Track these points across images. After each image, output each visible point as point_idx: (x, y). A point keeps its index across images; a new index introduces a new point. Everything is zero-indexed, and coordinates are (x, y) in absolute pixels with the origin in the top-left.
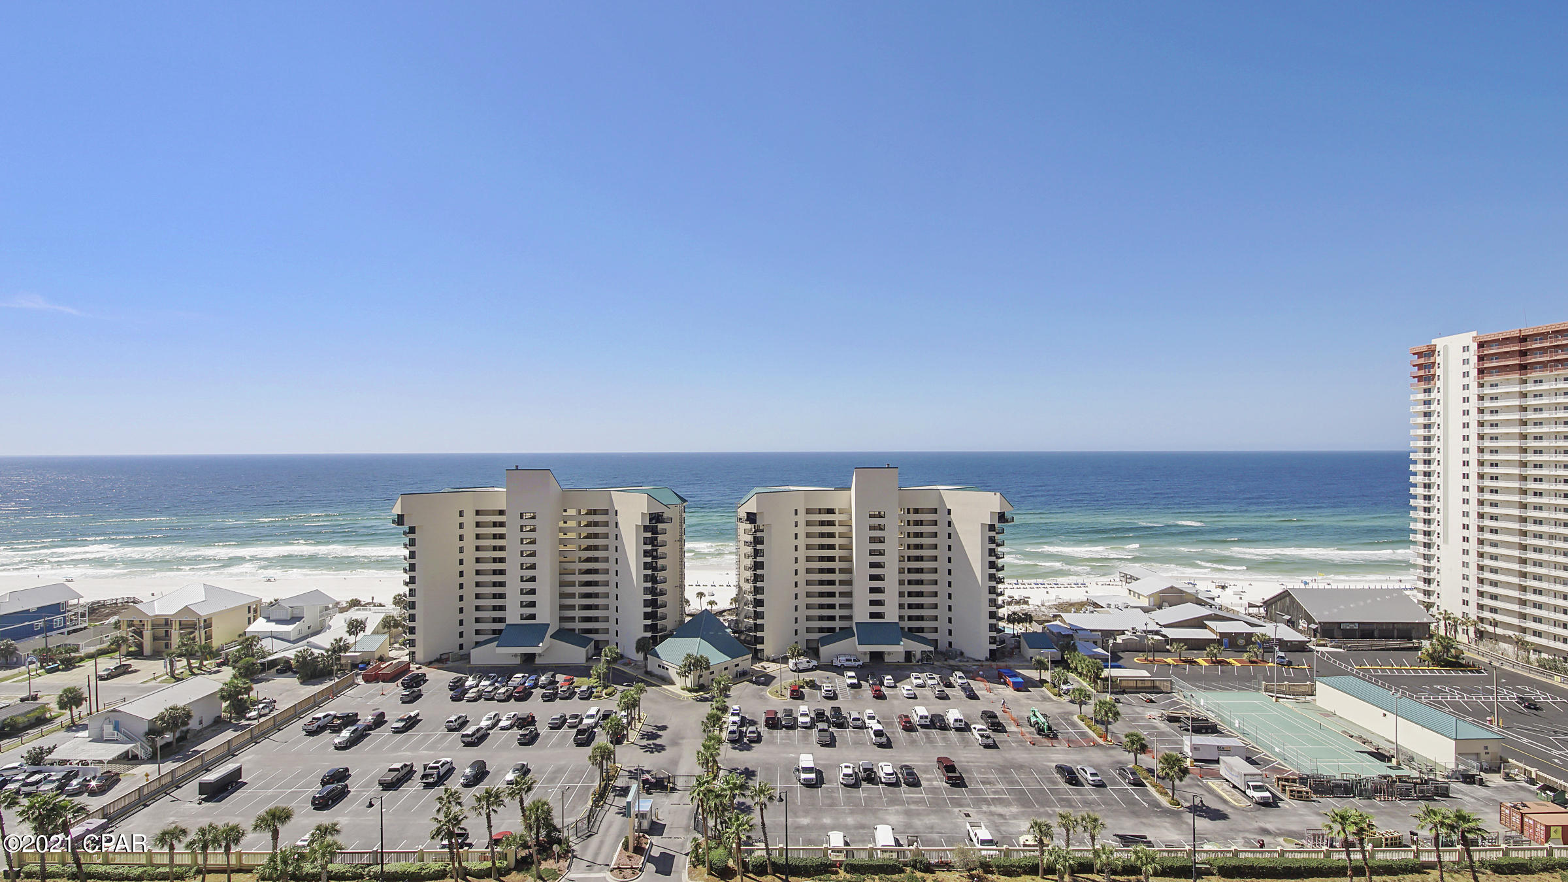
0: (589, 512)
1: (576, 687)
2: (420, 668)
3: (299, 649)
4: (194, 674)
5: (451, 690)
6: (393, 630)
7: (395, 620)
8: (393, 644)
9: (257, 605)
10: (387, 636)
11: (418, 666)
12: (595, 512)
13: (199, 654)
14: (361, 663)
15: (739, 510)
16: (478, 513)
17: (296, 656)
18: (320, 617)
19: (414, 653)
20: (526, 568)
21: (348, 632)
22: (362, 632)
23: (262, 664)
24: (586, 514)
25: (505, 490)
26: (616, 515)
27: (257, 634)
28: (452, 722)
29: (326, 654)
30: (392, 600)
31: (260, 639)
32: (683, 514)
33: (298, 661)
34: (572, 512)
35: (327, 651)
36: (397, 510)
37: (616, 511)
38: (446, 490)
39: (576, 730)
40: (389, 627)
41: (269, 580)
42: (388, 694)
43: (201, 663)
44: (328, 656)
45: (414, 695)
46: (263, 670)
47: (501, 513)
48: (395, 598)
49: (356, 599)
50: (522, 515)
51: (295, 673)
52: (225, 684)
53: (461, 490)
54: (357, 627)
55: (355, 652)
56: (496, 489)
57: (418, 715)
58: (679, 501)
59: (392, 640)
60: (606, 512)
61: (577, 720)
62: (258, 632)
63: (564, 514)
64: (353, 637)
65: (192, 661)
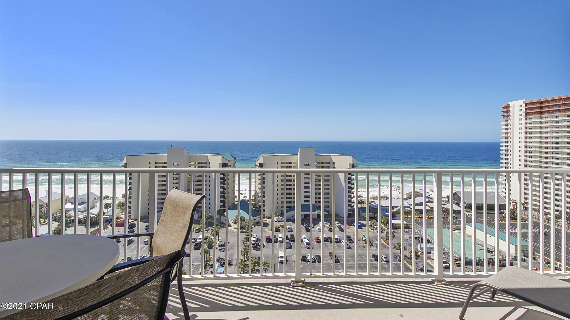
0: (199, 163)
1: (194, 228)
2: (133, 221)
3: (85, 215)
4: (42, 225)
5: (145, 229)
6: (122, 207)
7: (123, 203)
8: (122, 213)
9: (67, 198)
10: (120, 209)
11: (132, 221)
12: (201, 163)
13: (44, 217)
14: (110, 220)
15: (256, 162)
16: (156, 163)
17: (84, 217)
18: (93, 202)
19: (131, 216)
20: (175, 184)
21: (104, 208)
22: (110, 208)
23: (70, 220)
24: (198, 164)
25: (167, 154)
26: (210, 164)
27: (67, 209)
28: (146, 241)
29: (95, 216)
30: (122, 196)
31: (69, 211)
32: (235, 164)
33: (84, 219)
34: (192, 163)
35: (96, 215)
36: (125, 162)
37: (210, 162)
38: (144, 154)
39: (194, 244)
40: (121, 206)
41: (71, 189)
42: (121, 231)
43: (45, 221)
44: (97, 217)
45: (131, 231)
46: (70, 223)
47: (165, 163)
48: (123, 195)
49: (107, 196)
50: (173, 164)
51: (83, 224)
52: (56, 228)
53: (149, 154)
54: (108, 206)
55: (107, 215)
56: (163, 154)
57: (133, 239)
58: (233, 159)
59: (122, 211)
60: (206, 163)
61: (195, 240)
62: (68, 208)
63: (190, 163)
64: (106, 210)
65: (41, 220)
